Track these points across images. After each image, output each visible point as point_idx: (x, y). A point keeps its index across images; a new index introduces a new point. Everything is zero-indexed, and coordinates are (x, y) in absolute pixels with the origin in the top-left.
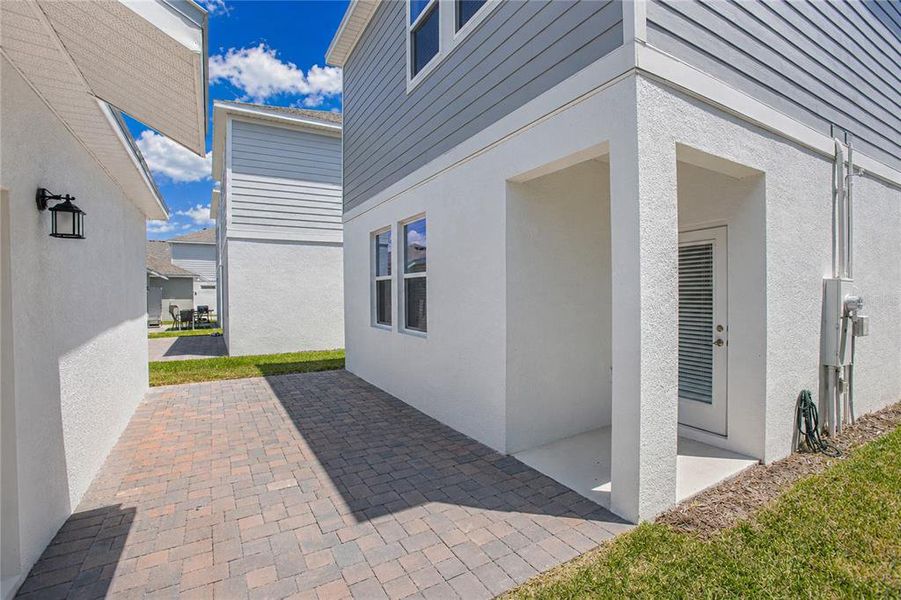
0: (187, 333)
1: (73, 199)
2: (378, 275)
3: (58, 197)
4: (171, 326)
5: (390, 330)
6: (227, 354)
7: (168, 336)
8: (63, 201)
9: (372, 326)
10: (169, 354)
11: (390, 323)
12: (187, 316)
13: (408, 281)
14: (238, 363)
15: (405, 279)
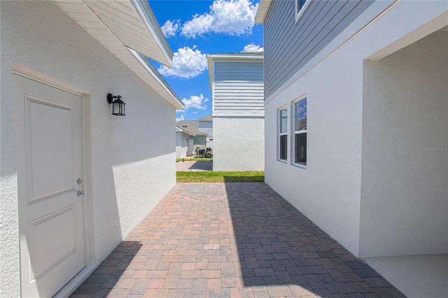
0: (201, 159)
1: (121, 97)
2: (281, 132)
3: (116, 97)
4: (195, 156)
5: (286, 163)
6: (212, 170)
7: (194, 160)
8: (117, 99)
9: (278, 160)
10: (190, 168)
11: (286, 159)
12: (201, 152)
13: (297, 135)
14: (216, 175)
15: (295, 134)
